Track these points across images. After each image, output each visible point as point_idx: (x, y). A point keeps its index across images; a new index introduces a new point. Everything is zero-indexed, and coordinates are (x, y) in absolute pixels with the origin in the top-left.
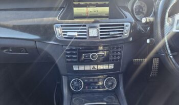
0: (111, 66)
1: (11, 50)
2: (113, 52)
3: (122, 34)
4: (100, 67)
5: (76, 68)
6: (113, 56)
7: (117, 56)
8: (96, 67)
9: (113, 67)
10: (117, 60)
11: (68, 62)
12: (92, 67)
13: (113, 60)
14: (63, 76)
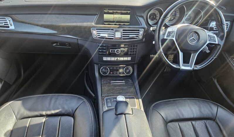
0: (129, 59)
1: (59, 44)
2: (131, 49)
3: (137, 36)
4: (122, 59)
5: (105, 59)
6: (131, 52)
7: (133, 52)
8: (119, 58)
9: (130, 59)
10: (133, 54)
11: (100, 54)
12: (116, 58)
13: (131, 54)
14: (95, 65)
